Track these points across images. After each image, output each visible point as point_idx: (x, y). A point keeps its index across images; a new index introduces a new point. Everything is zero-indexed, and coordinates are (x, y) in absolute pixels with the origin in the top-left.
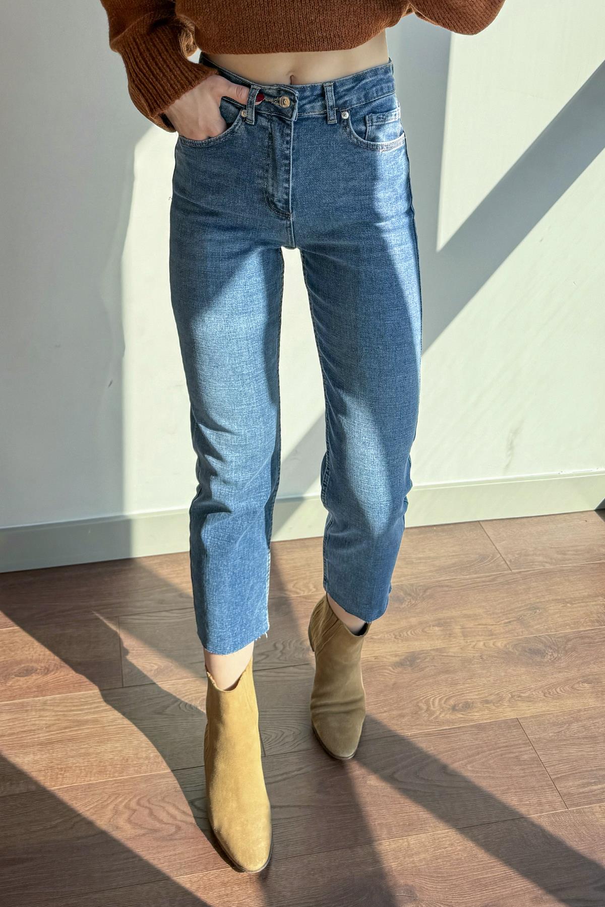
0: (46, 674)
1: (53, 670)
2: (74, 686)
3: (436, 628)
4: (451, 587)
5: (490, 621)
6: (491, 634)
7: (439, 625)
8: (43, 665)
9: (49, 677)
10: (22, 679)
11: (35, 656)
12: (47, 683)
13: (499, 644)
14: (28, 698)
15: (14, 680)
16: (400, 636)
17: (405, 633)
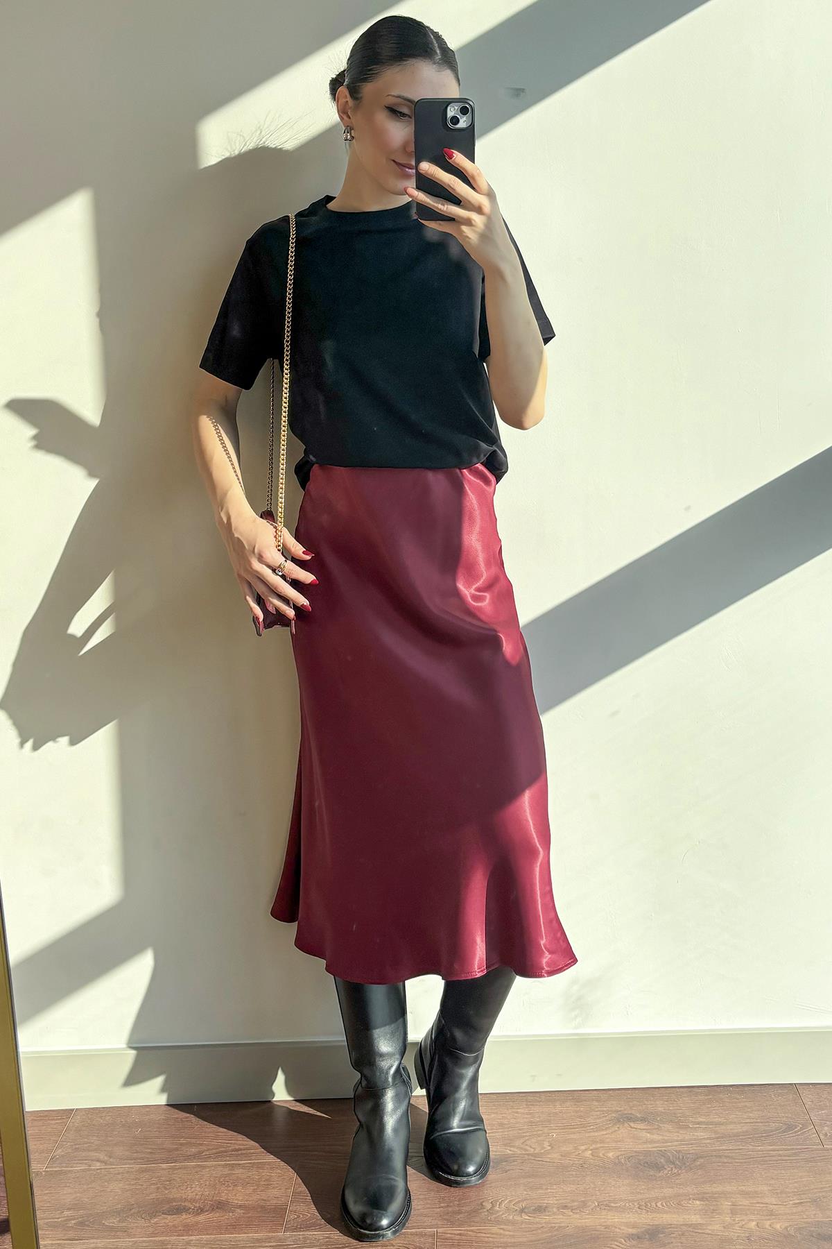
0: (199, 1214)
1: (207, 1211)
2: (227, 1228)
3: (698, 1202)
4: (732, 1158)
5: (774, 1201)
6: (771, 1213)
7: (701, 1199)
8: (198, 1205)
9: (201, 1218)
10: (169, 1217)
11: (191, 1196)
12: (197, 1223)
13: (778, 1226)
14: (171, 1236)
15: (159, 1217)
16: (646, 1206)
17: (653, 1204)
